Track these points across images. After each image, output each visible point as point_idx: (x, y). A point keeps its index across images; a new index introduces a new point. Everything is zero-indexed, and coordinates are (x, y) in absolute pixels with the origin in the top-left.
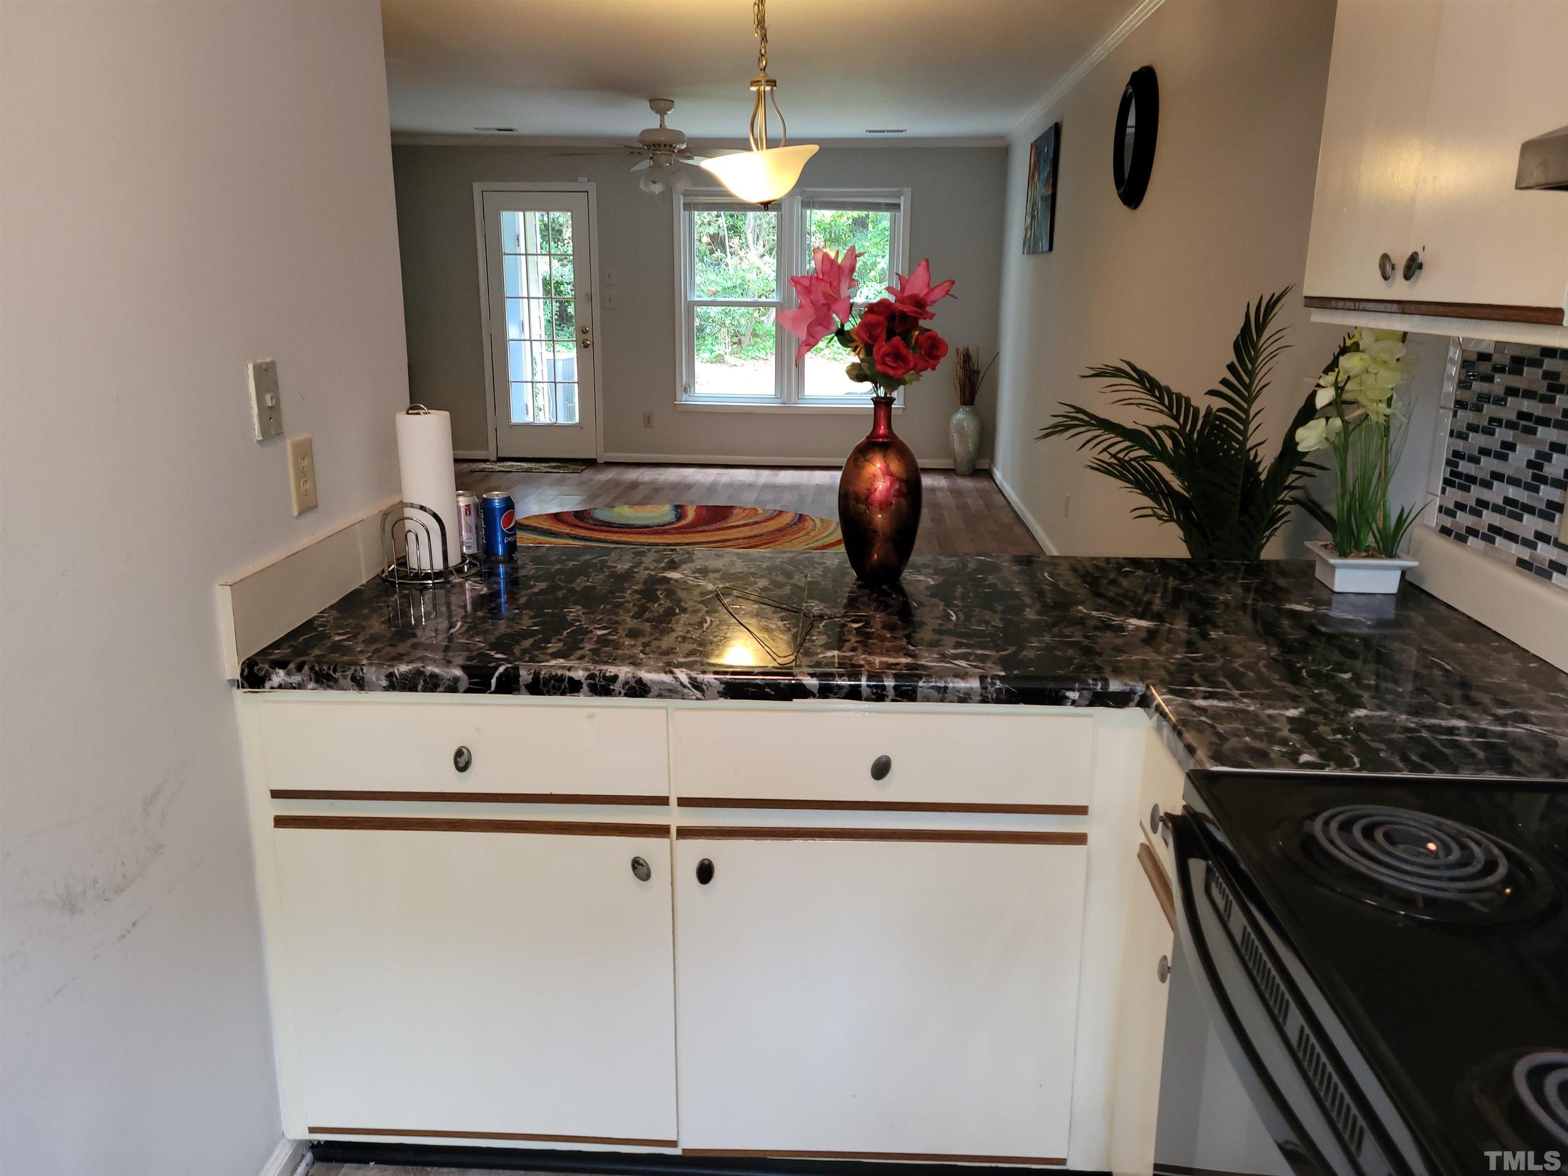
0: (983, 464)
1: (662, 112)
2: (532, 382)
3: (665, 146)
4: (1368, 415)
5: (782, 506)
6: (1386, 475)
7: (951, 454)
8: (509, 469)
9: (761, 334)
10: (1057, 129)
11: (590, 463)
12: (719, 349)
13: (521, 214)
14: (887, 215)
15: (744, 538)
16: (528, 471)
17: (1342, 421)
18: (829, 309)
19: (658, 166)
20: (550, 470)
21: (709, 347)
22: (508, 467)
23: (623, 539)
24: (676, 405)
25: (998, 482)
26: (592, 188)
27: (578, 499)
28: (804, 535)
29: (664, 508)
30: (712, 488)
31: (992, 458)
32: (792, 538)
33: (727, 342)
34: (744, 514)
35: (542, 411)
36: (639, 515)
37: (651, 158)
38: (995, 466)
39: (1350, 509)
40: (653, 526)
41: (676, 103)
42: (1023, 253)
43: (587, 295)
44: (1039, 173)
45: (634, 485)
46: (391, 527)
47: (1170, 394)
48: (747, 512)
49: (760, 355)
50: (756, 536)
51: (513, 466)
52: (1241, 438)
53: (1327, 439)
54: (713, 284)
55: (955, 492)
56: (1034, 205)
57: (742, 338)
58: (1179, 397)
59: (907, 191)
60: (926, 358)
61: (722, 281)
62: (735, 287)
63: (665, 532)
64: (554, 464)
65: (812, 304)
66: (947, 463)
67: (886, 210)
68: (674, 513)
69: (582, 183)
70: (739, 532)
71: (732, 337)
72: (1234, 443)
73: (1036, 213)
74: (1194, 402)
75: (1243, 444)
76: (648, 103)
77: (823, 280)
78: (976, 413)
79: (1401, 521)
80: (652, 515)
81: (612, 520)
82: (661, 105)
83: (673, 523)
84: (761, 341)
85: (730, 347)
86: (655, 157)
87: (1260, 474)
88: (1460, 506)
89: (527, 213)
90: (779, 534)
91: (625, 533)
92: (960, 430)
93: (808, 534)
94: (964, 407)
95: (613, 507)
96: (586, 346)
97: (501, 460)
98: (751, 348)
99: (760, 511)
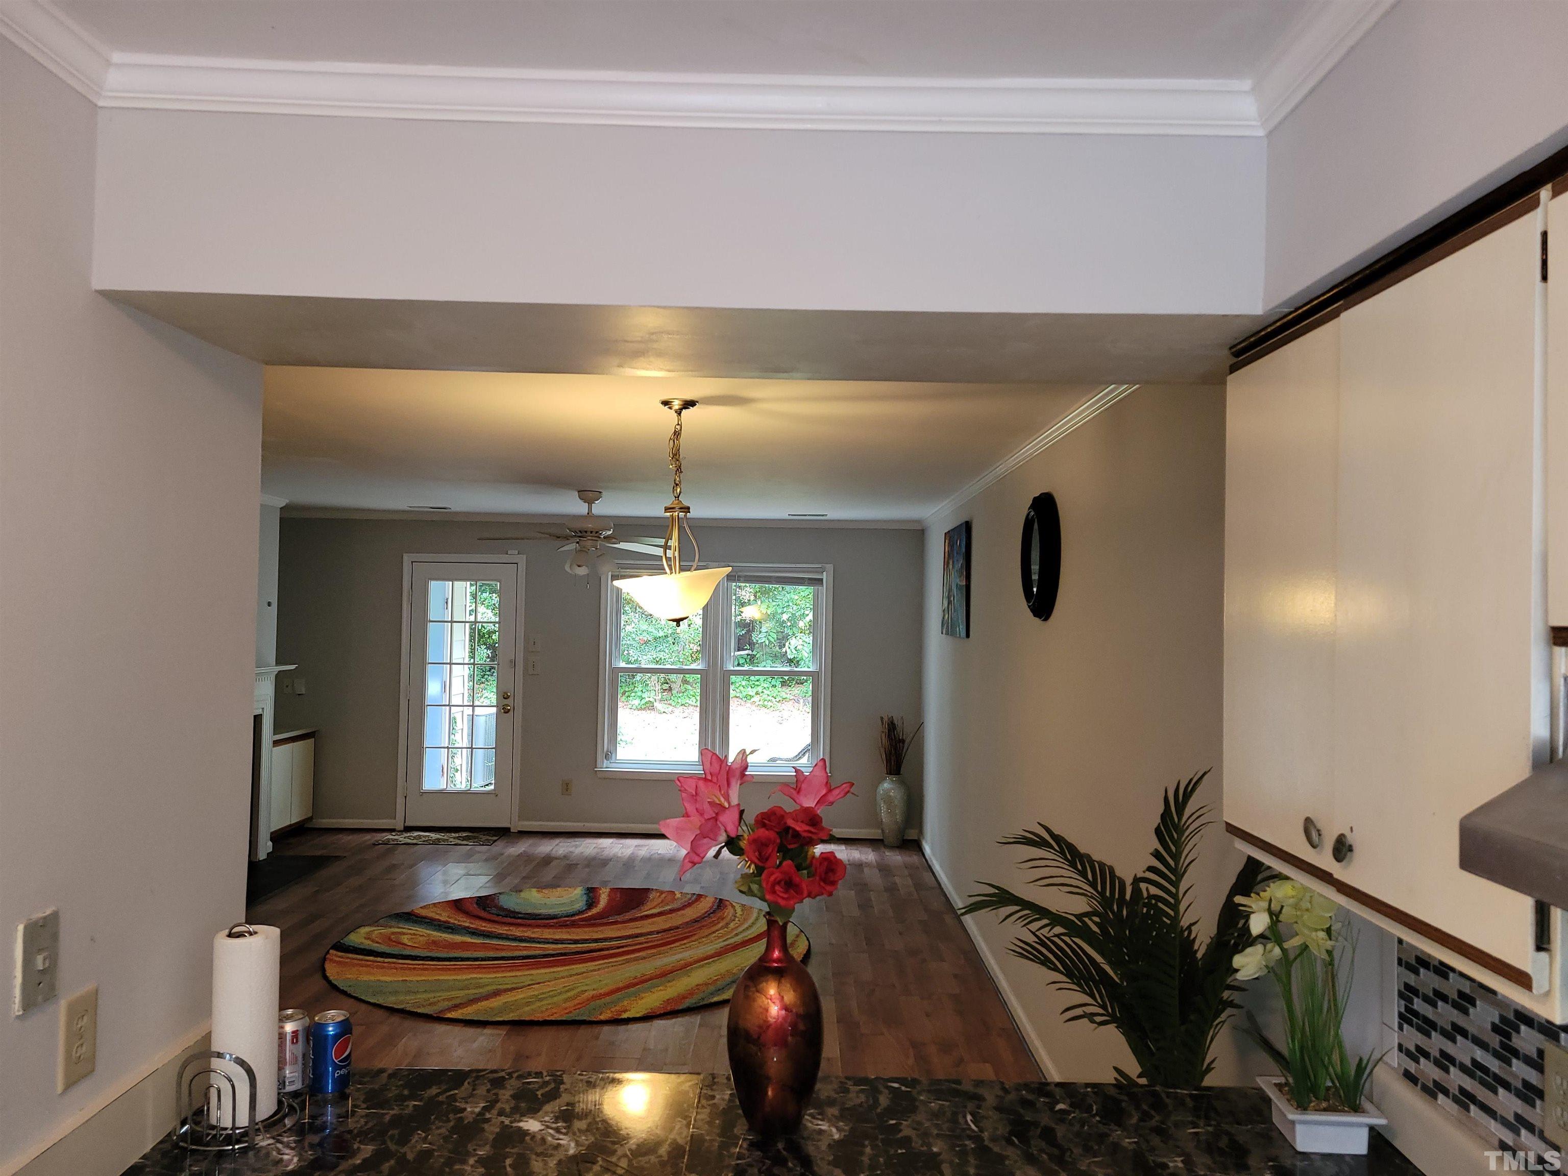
0: (912, 834)
1: (590, 502)
2: (448, 748)
3: (591, 532)
4: (1307, 947)
5: (702, 887)
6: (1336, 1013)
7: (879, 824)
8: (415, 841)
9: (691, 681)
10: (967, 527)
11: (502, 833)
12: (649, 696)
13: (451, 583)
14: (810, 589)
15: (658, 932)
16: (436, 842)
17: (1281, 950)
18: (716, 820)
19: (582, 551)
20: (460, 842)
21: (639, 694)
22: (415, 838)
23: (526, 934)
24: (596, 771)
25: (927, 857)
26: (522, 560)
27: (484, 879)
28: (722, 928)
29: (576, 892)
30: (629, 864)
31: (921, 832)
32: (710, 931)
33: (657, 689)
34: (660, 900)
35: (459, 772)
36: (548, 901)
37: (578, 543)
38: (924, 838)
39: (1302, 1048)
40: (561, 917)
41: (604, 494)
42: (942, 633)
43: (511, 661)
44: (953, 562)
45: (547, 860)
46: (192, 1075)
47: (1091, 862)
48: (663, 895)
49: (690, 702)
50: (670, 929)
51: (420, 837)
52: (1172, 913)
53: (1267, 966)
54: (645, 634)
55: (884, 869)
56: (950, 590)
57: (673, 686)
58: (1102, 865)
59: (830, 567)
60: (822, 884)
61: (653, 630)
62: (666, 636)
63: (574, 925)
64: (465, 834)
65: (698, 812)
66: (874, 833)
67: (809, 585)
68: (585, 898)
69: (513, 555)
70: (653, 923)
71: (662, 684)
72: (1165, 919)
73: (952, 599)
74: (1118, 873)
75: (1176, 919)
76: (577, 493)
77: (711, 781)
78: (902, 783)
79: (1360, 1069)
80: (562, 900)
81: (517, 909)
82: (589, 495)
83: (581, 912)
84: (691, 688)
85: (660, 694)
86: (580, 543)
87: (1196, 951)
88: (1422, 1052)
89: (456, 583)
90: (697, 925)
91: (529, 925)
92: (889, 801)
93: (727, 924)
94: (891, 777)
95: (521, 891)
96: (507, 712)
97: (408, 829)
98: (681, 695)
99: (678, 895)
